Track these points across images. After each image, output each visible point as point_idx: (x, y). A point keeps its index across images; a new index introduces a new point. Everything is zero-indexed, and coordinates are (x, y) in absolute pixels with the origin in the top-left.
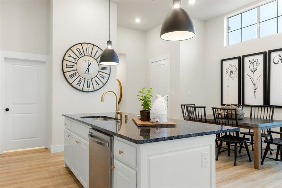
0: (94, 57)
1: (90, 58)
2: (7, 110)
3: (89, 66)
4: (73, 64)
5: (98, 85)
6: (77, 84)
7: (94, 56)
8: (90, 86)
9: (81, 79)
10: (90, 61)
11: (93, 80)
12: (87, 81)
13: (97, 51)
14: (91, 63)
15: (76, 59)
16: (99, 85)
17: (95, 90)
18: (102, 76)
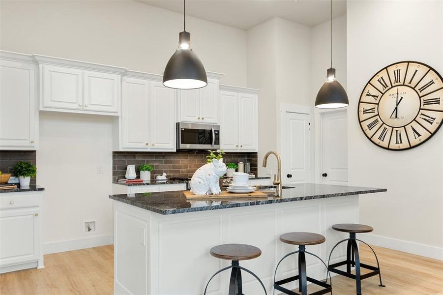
0: (409, 85)
1: (402, 89)
2: (325, 175)
3: (397, 104)
4: (373, 106)
5: (417, 136)
6: (380, 138)
7: (410, 83)
8: (401, 140)
9: (385, 129)
10: (401, 94)
11: (409, 128)
12: (397, 131)
13: (416, 71)
14: (402, 98)
15: (377, 97)
16: (419, 135)
17: (412, 145)
18: (427, 118)
